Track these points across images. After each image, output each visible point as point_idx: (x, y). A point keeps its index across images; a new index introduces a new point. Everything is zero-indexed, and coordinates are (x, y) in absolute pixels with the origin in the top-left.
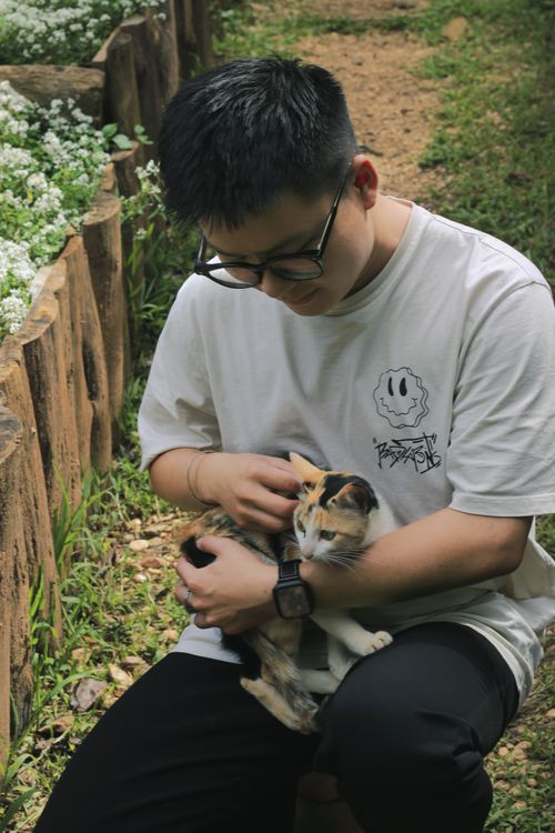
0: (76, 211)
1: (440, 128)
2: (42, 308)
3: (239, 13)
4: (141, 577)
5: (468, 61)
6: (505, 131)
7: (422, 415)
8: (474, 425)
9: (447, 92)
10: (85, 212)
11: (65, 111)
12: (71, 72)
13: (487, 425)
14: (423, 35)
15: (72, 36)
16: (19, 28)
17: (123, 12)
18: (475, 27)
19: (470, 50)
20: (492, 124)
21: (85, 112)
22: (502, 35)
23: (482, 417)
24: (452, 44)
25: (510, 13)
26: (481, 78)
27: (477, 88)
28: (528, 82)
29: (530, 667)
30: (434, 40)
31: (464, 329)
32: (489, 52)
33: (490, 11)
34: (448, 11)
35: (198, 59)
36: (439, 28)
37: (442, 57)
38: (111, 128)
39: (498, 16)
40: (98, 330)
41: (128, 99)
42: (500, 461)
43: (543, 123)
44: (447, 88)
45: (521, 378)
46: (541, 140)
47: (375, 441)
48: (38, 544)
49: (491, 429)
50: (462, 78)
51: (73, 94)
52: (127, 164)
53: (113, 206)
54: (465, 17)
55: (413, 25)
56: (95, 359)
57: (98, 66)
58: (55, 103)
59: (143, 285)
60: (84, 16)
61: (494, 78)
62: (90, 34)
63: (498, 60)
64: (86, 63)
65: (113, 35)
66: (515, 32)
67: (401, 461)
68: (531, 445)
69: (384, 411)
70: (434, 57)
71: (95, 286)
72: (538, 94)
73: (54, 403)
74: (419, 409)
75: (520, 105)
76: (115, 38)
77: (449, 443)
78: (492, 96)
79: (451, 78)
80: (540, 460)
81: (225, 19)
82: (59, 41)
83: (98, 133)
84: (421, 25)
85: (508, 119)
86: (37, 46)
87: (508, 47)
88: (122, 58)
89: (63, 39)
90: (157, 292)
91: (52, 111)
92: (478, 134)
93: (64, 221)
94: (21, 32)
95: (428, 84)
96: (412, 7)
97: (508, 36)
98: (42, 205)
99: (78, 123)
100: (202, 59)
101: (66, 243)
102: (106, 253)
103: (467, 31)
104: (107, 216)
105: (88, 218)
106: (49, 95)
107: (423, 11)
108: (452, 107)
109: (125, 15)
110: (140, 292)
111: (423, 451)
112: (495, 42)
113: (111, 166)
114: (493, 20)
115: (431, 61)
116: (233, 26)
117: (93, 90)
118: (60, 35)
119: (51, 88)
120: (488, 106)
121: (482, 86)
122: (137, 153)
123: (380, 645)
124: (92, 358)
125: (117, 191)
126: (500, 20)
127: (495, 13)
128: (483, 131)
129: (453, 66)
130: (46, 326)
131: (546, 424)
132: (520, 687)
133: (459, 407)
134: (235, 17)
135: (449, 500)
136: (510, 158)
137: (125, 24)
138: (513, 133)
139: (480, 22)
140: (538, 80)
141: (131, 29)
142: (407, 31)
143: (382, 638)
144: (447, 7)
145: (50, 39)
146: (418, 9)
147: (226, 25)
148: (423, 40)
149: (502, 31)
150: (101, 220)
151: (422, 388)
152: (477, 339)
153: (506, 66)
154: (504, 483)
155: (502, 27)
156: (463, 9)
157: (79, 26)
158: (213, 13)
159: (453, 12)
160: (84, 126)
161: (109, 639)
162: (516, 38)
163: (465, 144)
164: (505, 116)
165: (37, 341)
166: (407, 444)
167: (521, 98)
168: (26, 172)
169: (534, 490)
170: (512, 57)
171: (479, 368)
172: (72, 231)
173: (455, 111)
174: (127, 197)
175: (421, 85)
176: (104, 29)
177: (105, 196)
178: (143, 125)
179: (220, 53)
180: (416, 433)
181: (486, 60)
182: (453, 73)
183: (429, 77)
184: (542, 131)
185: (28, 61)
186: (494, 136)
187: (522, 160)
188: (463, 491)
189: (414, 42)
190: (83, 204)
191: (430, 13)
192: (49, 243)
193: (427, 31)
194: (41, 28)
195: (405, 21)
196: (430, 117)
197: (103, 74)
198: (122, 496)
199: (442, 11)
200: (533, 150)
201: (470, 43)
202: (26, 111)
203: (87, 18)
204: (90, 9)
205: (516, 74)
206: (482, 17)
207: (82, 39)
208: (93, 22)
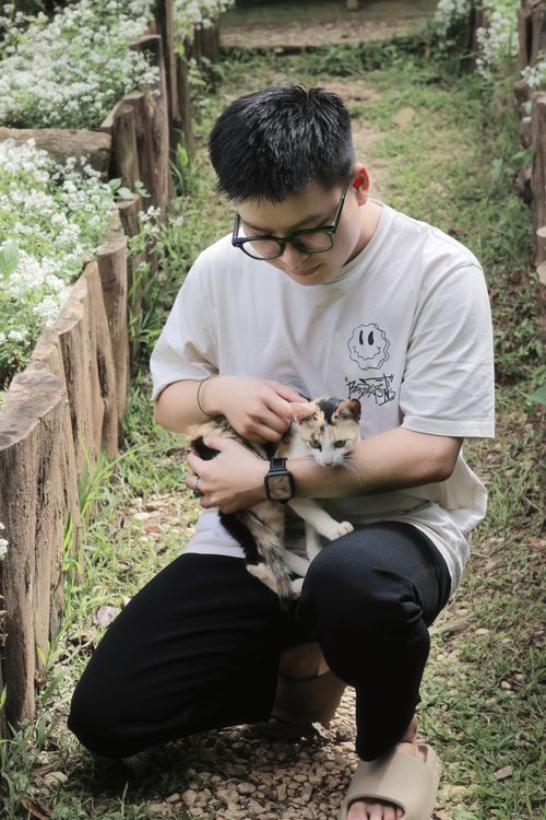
0: (90, 245)
1: (390, 196)
2: (71, 310)
3: (215, 102)
4: (144, 539)
5: (415, 143)
6: (447, 197)
7: (383, 361)
8: (423, 366)
9: (396, 168)
10: (98, 245)
11: (78, 167)
12: (83, 134)
13: (432, 366)
14: (376, 122)
15: (84, 106)
16: (40, 99)
17: (124, 89)
18: (421, 116)
19: (416, 134)
20: (435, 193)
21: (95, 168)
22: (445, 123)
23: (429, 361)
24: (401, 130)
25: (451, 103)
26: (426, 157)
27: (422, 164)
28: (466, 159)
29: (460, 559)
30: (386, 127)
31: (419, 296)
32: (433, 136)
33: (434, 102)
34: (397, 103)
35: (183, 134)
36: (390, 116)
37: (393, 140)
38: (116, 182)
39: (441, 107)
40: (109, 341)
41: (130, 160)
42: (443, 394)
43: (479, 191)
44: (397, 165)
45: (460, 333)
46: (476, 204)
47: (346, 379)
48: (68, 493)
49: (436, 370)
50: (410, 156)
51: (85, 153)
52: (130, 213)
53: (121, 241)
54: (414, 107)
55: (367, 114)
56: (106, 363)
57: (105, 130)
58: (71, 161)
59: (141, 315)
60: (93, 90)
61: (437, 156)
62: (99, 105)
63: (440, 142)
64: (95, 128)
65: (116, 108)
66: (457, 120)
67: (366, 396)
68: (466, 383)
69: (355, 356)
70: (386, 140)
71: (107, 306)
72: (475, 169)
73: (80, 386)
74: (382, 355)
75: (459, 178)
76: (118, 110)
77: (403, 380)
78: (436, 170)
79: (400, 157)
80: (472, 396)
81: (202, 107)
82: (73, 109)
83: (105, 186)
84: (374, 114)
85: (449, 189)
86: (53, 114)
87: (450, 132)
88: (126, 125)
89: (77, 108)
90: (151, 321)
91: (67, 167)
92: (423, 200)
93: (81, 251)
94: (42, 102)
95: (381, 161)
96: (366, 99)
97: (449, 123)
98: (63, 239)
99: (89, 177)
100: (186, 135)
101: (84, 268)
102: (115, 279)
103: (414, 118)
104: (116, 249)
105: (101, 250)
106: (64, 154)
107: (376, 102)
108: (400, 180)
109: (126, 91)
110: (138, 321)
111: (382, 388)
112: (438, 128)
113: (117, 212)
114: (437, 109)
115: (383, 144)
116: (209, 113)
117: (101, 150)
118: (74, 105)
119: (67, 148)
120: (432, 178)
121: (427, 163)
122: (137, 204)
123: (344, 532)
124: (104, 362)
125: (123, 230)
126: (442, 110)
127: (439, 104)
128: (427, 198)
129: (401, 147)
130: (76, 322)
131: (476, 369)
132: (451, 574)
133: (412, 353)
134: (211, 105)
135: (401, 422)
136: (450, 219)
137: (126, 97)
138: (452, 199)
139: (425, 111)
140: (475, 158)
141: (131, 102)
142: (361, 119)
143: (345, 527)
144: (396, 99)
145: (66, 108)
146: (371, 101)
147: (203, 112)
148: (376, 126)
149: (445, 119)
150: (112, 251)
151: (385, 339)
152: (428, 303)
153: (449, 147)
154: (443, 410)
155: (445, 116)
156: (411, 101)
157: (89, 98)
158: (193, 99)
159: (402, 103)
160: (94, 179)
161: (121, 579)
162: (457, 124)
163: (412, 208)
164: (446, 186)
165: (68, 333)
166: (370, 383)
167: (460, 171)
168: (50, 211)
169: (465, 418)
170: (454, 140)
171: (429, 324)
172: (88, 259)
173: (403, 183)
174: (131, 236)
175: (374, 163)
176: (109, 102)
177: (113, 234)
178: (142, 180)
179: (198, 135)
180: (379, 374)
181: (432, 142)
182: (402, 153)
183: (381, 156)
184: (478, 197)
185: (48, 126)
186: (437, 202)
187: (460, 220)
188: (412, 414)
189: (368, 128)
190: (96, 240)
191: (382, 104)
192: (69, 269)
193: (379, 119)
194: (58, 98)
195: (360, 111)
196: (382, 188)
197: (110, 137)
198: (126, 480)
199: (392, 102)
200: (470, 212)
201: (417, 129)
202: (46, 166)
203: (95, 92)
204: (97, 85)
205: (456, 153)
206: (427, 107)
207: (92, 109)
208: (100, 95)
